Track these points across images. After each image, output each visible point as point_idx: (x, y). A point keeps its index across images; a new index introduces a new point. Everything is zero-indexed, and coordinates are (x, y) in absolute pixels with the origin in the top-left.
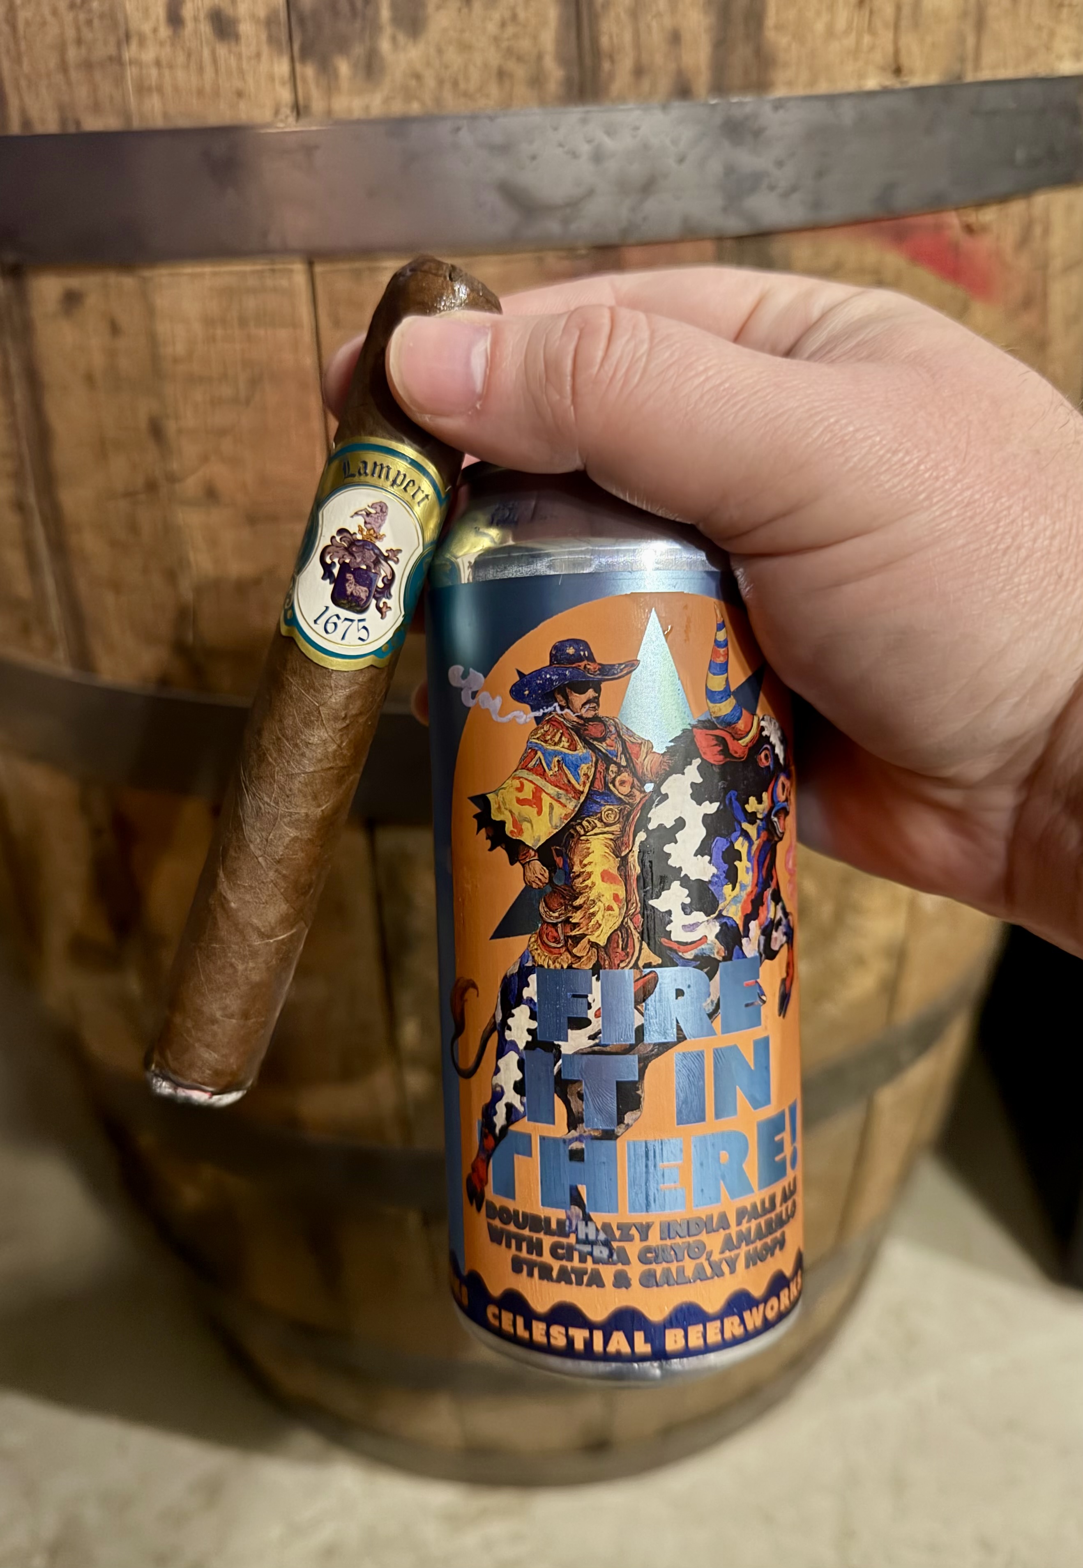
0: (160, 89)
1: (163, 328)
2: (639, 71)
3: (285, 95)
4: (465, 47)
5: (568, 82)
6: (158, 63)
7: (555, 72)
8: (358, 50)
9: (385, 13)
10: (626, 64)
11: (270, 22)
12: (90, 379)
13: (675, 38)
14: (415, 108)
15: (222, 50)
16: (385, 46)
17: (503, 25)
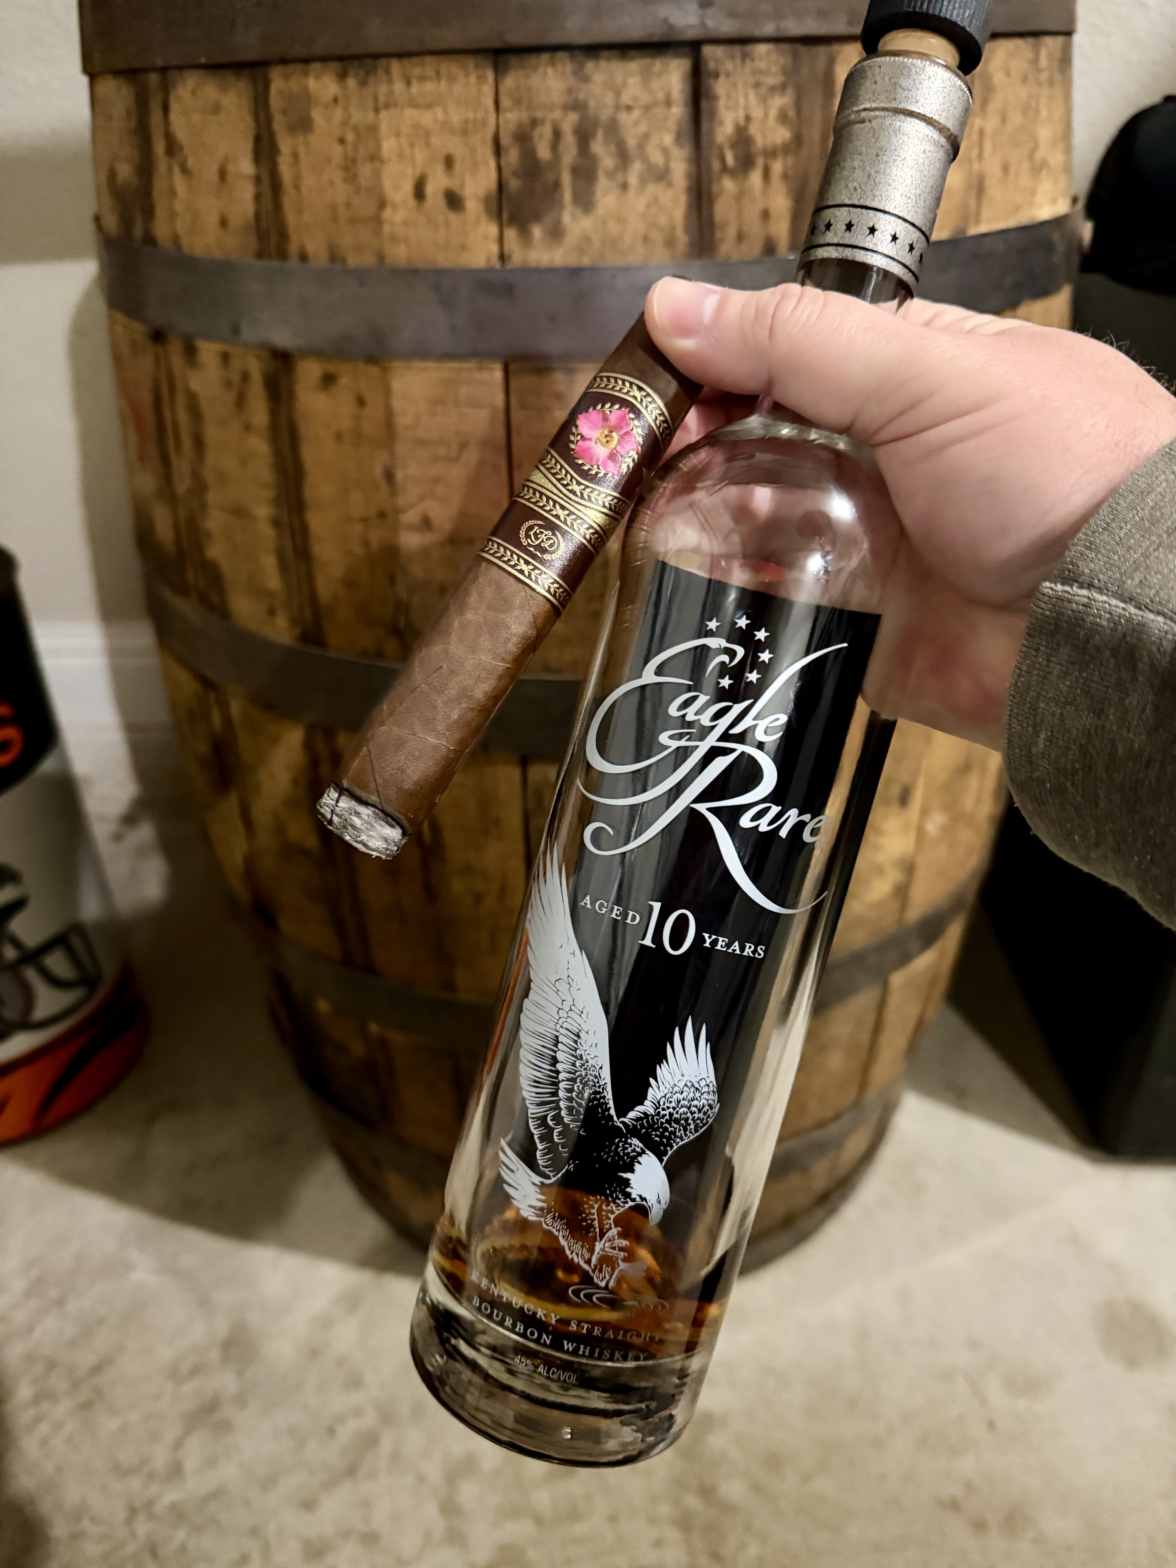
0: (406, 240)
1: (397, 403)
2: (740, 237)
3: (495, 249)
4: (621, 220)
5: (692, 245)
6: (406, 223)
7: (682, 238)
8: (548, 220)
9: (568, 195)
10: (731, 232)
11: (487, 200)
12: (339, 437)
13: (766, 215)
14: (586, 261)
15: (453, 217)
16: (566, 218)
17: (648, 205)
